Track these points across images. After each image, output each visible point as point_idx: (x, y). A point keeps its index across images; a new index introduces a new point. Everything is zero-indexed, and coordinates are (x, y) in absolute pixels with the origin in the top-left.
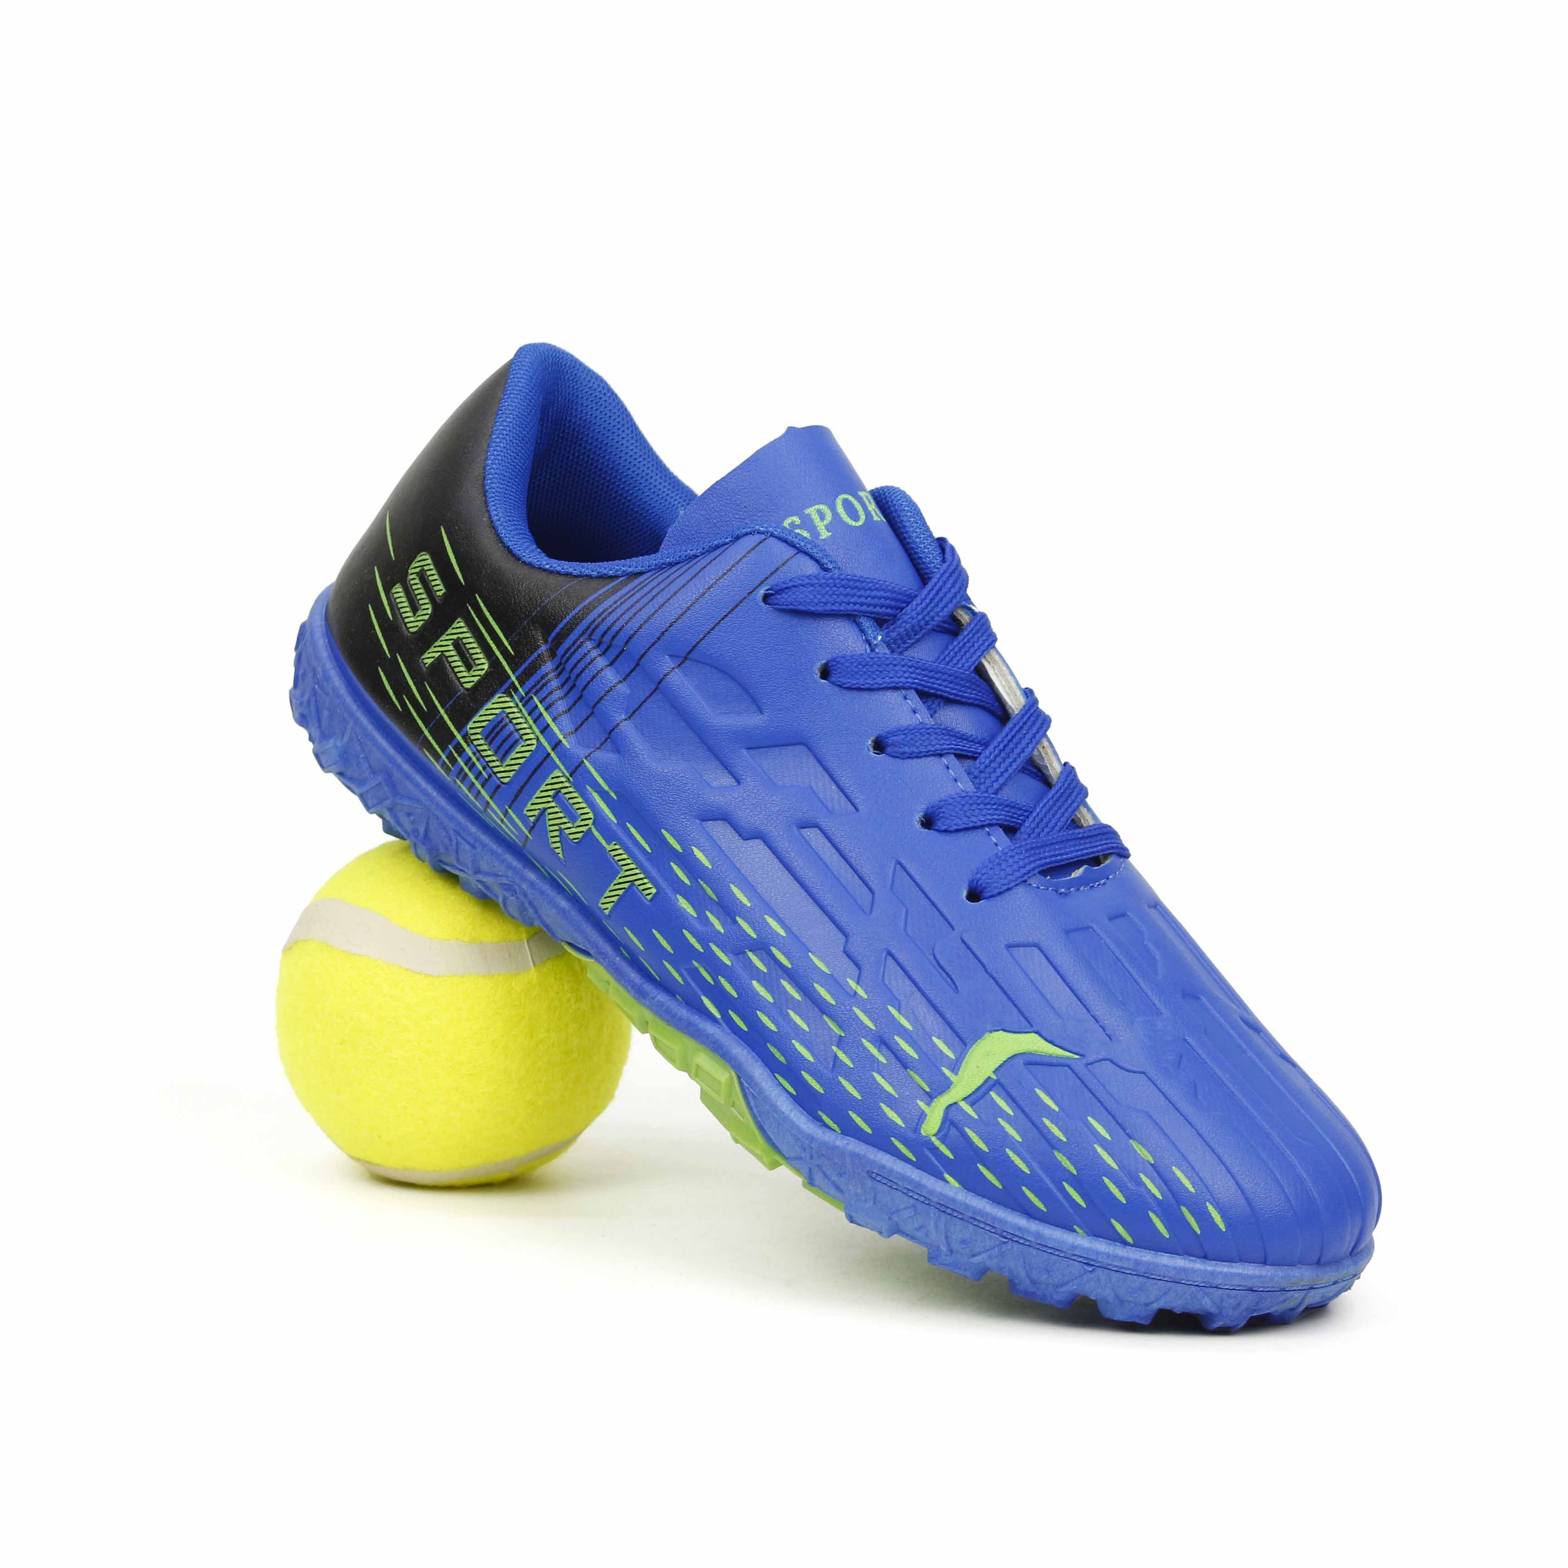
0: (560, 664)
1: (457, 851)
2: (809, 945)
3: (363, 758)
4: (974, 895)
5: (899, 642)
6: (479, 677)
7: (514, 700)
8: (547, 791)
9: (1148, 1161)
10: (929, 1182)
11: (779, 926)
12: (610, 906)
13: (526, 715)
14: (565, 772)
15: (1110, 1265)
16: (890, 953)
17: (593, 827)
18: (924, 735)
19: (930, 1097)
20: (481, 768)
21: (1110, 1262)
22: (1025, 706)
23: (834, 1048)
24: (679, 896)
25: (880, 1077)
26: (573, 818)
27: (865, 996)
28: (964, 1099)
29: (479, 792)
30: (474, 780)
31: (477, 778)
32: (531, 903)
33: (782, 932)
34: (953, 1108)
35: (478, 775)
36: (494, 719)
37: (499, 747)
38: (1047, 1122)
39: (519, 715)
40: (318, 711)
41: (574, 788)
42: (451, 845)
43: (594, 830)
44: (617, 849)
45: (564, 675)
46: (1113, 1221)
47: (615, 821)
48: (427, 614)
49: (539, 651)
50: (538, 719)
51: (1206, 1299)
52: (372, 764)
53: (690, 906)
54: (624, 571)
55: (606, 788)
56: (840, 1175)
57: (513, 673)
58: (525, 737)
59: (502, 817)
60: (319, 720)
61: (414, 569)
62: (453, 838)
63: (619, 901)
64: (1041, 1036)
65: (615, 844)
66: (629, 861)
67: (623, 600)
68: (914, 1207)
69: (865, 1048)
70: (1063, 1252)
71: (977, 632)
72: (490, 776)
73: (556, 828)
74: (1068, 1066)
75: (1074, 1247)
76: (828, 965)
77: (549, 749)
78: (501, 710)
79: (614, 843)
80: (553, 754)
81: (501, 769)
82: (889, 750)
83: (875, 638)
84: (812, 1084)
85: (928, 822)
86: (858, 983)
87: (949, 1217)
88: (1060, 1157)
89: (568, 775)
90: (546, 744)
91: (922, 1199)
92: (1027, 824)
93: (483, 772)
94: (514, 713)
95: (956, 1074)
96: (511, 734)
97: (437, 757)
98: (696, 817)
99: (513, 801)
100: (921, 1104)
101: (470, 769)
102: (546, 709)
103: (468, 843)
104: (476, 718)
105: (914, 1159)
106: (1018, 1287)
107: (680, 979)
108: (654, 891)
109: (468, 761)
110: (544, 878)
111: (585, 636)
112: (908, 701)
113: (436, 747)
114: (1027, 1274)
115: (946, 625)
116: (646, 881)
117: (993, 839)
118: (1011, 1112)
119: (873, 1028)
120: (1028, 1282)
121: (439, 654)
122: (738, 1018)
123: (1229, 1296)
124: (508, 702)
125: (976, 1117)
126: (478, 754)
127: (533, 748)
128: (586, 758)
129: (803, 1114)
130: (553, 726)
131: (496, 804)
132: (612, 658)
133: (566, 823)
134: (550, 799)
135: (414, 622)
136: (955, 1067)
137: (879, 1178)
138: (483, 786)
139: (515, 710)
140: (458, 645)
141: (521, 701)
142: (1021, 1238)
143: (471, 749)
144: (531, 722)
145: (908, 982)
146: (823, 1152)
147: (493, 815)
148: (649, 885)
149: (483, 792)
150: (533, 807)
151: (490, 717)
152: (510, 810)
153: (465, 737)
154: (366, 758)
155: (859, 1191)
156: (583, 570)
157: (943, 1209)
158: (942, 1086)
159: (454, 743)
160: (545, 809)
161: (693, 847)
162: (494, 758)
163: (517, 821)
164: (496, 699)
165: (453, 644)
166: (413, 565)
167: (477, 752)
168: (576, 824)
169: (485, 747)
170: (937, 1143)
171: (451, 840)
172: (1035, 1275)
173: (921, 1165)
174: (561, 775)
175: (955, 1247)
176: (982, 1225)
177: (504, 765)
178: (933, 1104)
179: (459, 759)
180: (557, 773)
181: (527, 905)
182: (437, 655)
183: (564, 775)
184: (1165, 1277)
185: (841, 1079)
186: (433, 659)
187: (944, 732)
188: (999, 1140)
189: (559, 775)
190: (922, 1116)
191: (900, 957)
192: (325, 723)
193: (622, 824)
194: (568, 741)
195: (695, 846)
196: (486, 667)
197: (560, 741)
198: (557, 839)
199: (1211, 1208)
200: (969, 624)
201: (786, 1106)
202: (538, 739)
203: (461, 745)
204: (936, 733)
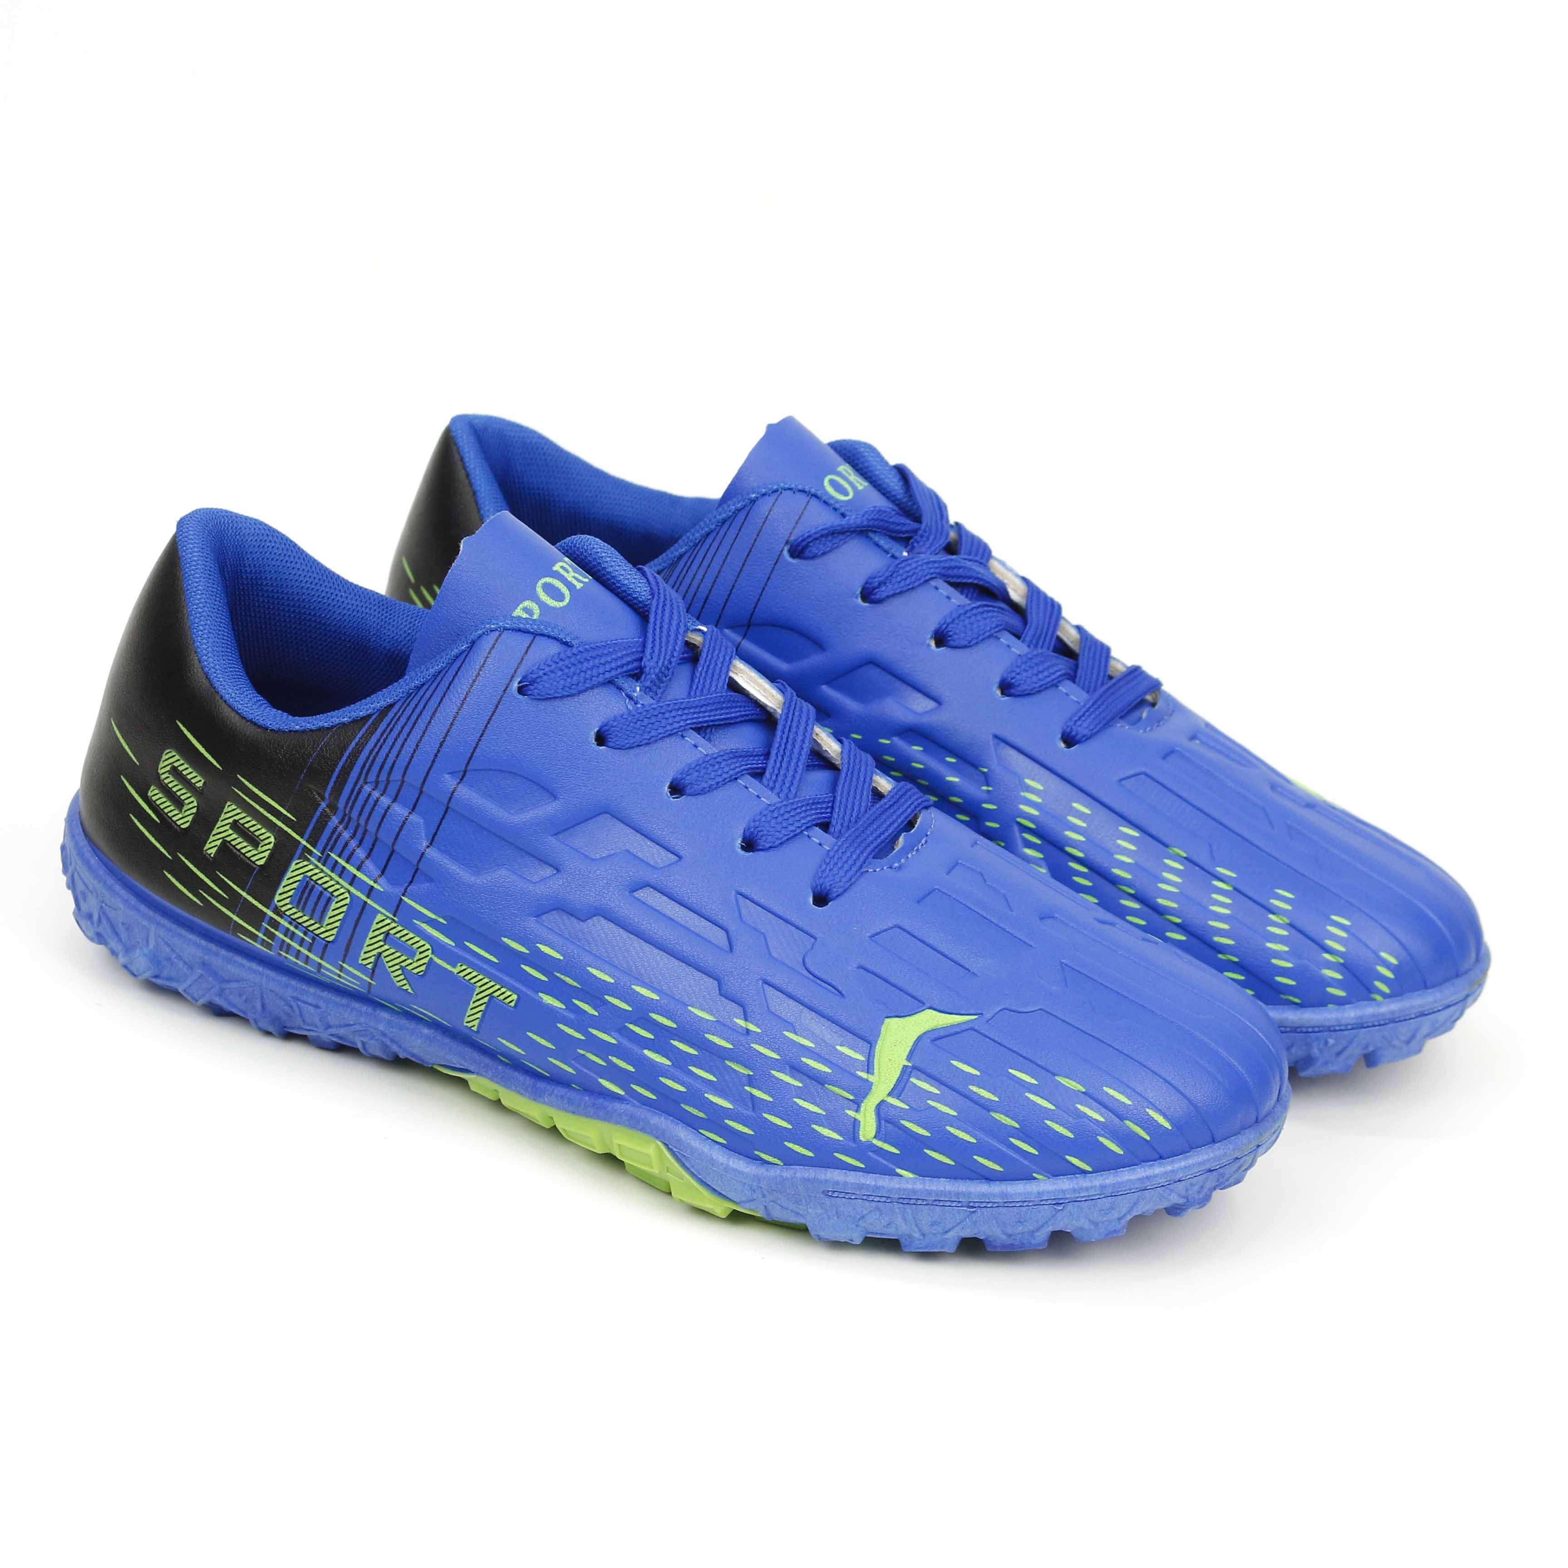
0: (345, 815)
1: (301, 1015)
2: (686, 999)
3: (175, 958)
4: (821, 899)
5: (654, 688)
6: (269, 852)
7: (312, 863)
8: (376, 937)
9: (1079, 1091)
10: (884, 1182)
11: (649, 992)
12: (476, 1023)
13: (329, 873)
14: (388, 914)
15: (1078, 1198)
16: (766, 982)
17: (433, 956)
18: (714, 765)
19: (857, 1105)
20: (302, 935)
21: (1077, 1195)
22: (784, 703)
23: (747, 1088)
24: (541, 994)
25: (802, 1101)
26: (410, 953)
27: (759, 1030)
28: (890, 1094)
29: (307, 957)
30: (298, 948)
31: (301, 945)
32: (392, 1040)
33: (655, 997)
34: (883, 1107)
35: (302, 942)
36: (298, 886)
37: (313, 911)
38: (974, 1089)
39: (322, 875)
40: (113, 927)
41: (402, 926)
42: (293, 1010)
43: (436, 959)
44: (465, 970)
45: (352, 826)
46: (1068, 1157)
47: (454, 944)
48: (194, 807)
49: (320, 809)
50: (342, 872)
51: (1173, 1195)
52: (187, 960)
53: (555, 1000)
54: (374, 709)
55: (433, 916)
56: (798, 1202)
57: (302, 838)
58: (336, 894)
59: (338, 972)
60: (117, 934)
61: (163, 768)
62: (293, 1004)
63: (483, 1016)
64: (935, 1009)
65: (461, 965)
66: (480, 977)
67: (385, 736)
68: (878, 1209)
69: (778, 1079)
70: (1032, 1201)
71: (714, 650)
72: (313, 939)
73: (398, 967)
74: (972, 1029)
75: (1039, 1194)
76: (710, 1012)
77: (364, 898)
78: (302, 875)
79: (459, 964)
80: (369, 901)
81: (323, 930)
82: (688, 790)
83: (635, 691)
84: (739, 1129)
85: (749, 845)
86: (746, 1020)
87: (914, 1206)
88: (997, 1116)
89: (391, 916)
90: (359, 894)
91: (883, 1199)
92: (835, 815)
93: (306, 938)
94: (316, 874)
95: (873, 1074)
96: (321, 893)
97: (254, 937)
98: (530, 915)
99: (345, 956)
100: (851, 1113)
101: (291, 939)
102: (347, 862)
103: (311, 1005)
104: (281, 890)
105: (863, 1166)
106: (994, 1244)
107: (570, 1070)
108: (515, 997)
109: (286, 932)
110: (397, 1013)
111: (361, 781)
112: (686, 738)
113: (250, 928)
114: (1003, 1231)
115: (685, 655)
116: (503, 990)
117: (815, 839)
118: (937, 1091)
119: (778, 1057)
120: (1004, 1237)
121: (221, 840)
122: (643, 1090)
123: (1192, 1185)
124: (307, 866)
125: (907, 1107)
126: (294, 923)
127: (347, 901)
128: (403, 895)
129: (740, 1160)
130: (359, 874)
131: (328, 963)
132: (394, 793)
133: (405, 960)
134: (381, 943)
135: (183, 819)
136: (869, 1067)
137: (836, 1194)
138: (310, 951)
139: (317, 871)
140: (236, 826)
141: (319, 862)
142: (988, 1202)
143: (286, 920)
144: (337, 878)
145: (793, 1003)
146: (774, 1188)
147: (328, 973)
148: (509, 993)
149: (311, 956)
150: (367, 955)
151: (295, 885)
152: (344, 965)
153: (277, 911)
154: (179, 957)
155: (820, 1211)
156: (334, 719)
157: (906, 1201)
158: (862, 1090)
159: (267, 919)
160: (380, 954)
161: (538, 945)
162: (312, 922)
163: (356, 972)
164: (293, 866)
165: (230, 828)
166: (162, 765)
167: (292, 921)
168: (415, 959)
169: (300, 914)
170: (879, 1144)
171: (291, 1007)
172: (1009, 1230)
173: (871, 1169)
174: (385, 918)
175: (926, 1229)
176: (948, 1204)
177: (324, 925)
178: (862, 1109)
179: (277, 933)
180: (379, 917)
181: (389, 1043)
182: (218, 843)
183: (388, 917)
184: (1130, 1190)
185: (766, 1115)
186: (216, 848)
187: (731, 755)
188: (934, 1121)
189: (383, 918)
190: (856, 1123)
191: (776, 981)
192: (124, 935)
193: (460, 945)
194: (380, 885)
195: (540, 943)
196: (272, 839)
197: (372, 887)
198: (402, 977)
199: (1151, 1113)
200: (704, 645)
201: (721, 1157)
202: (349, 892)
203: (275, 920)
204: (724, 760)
